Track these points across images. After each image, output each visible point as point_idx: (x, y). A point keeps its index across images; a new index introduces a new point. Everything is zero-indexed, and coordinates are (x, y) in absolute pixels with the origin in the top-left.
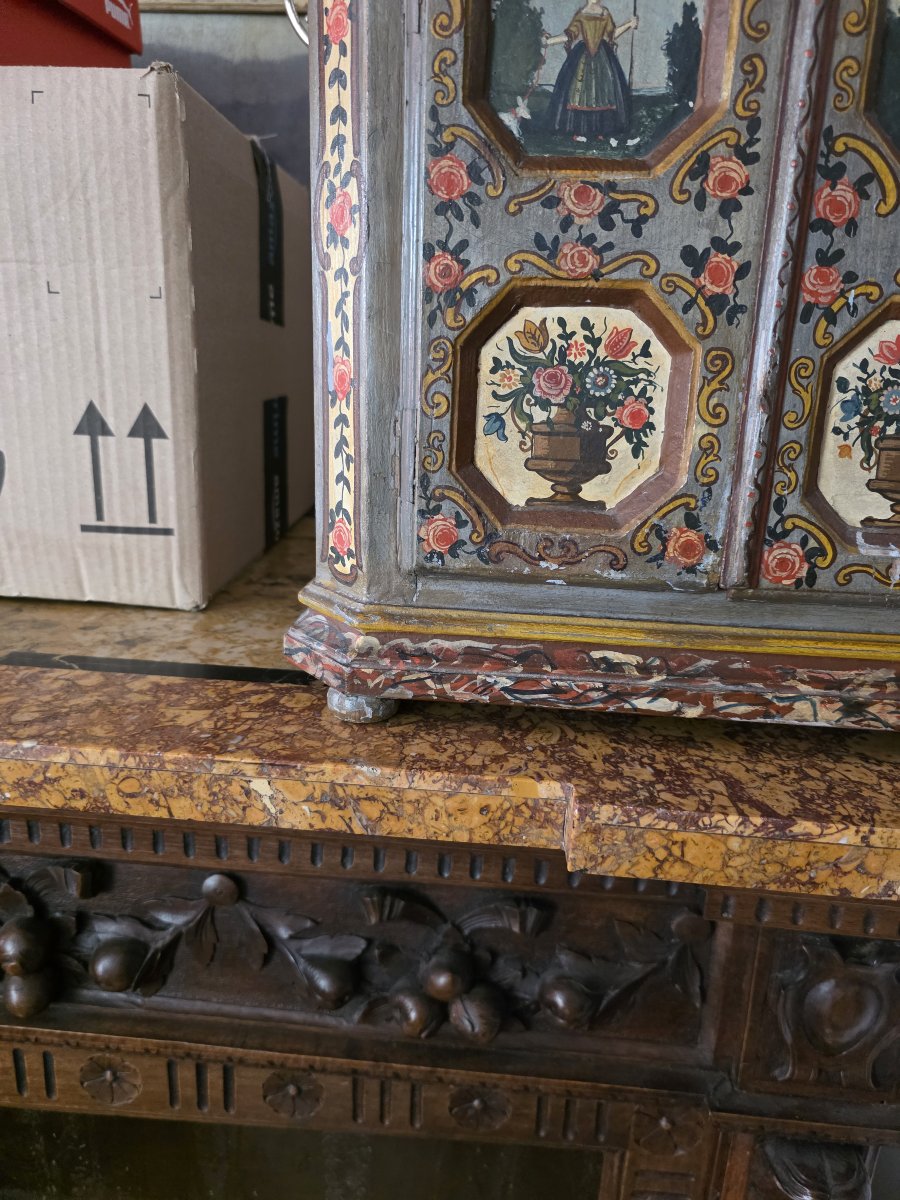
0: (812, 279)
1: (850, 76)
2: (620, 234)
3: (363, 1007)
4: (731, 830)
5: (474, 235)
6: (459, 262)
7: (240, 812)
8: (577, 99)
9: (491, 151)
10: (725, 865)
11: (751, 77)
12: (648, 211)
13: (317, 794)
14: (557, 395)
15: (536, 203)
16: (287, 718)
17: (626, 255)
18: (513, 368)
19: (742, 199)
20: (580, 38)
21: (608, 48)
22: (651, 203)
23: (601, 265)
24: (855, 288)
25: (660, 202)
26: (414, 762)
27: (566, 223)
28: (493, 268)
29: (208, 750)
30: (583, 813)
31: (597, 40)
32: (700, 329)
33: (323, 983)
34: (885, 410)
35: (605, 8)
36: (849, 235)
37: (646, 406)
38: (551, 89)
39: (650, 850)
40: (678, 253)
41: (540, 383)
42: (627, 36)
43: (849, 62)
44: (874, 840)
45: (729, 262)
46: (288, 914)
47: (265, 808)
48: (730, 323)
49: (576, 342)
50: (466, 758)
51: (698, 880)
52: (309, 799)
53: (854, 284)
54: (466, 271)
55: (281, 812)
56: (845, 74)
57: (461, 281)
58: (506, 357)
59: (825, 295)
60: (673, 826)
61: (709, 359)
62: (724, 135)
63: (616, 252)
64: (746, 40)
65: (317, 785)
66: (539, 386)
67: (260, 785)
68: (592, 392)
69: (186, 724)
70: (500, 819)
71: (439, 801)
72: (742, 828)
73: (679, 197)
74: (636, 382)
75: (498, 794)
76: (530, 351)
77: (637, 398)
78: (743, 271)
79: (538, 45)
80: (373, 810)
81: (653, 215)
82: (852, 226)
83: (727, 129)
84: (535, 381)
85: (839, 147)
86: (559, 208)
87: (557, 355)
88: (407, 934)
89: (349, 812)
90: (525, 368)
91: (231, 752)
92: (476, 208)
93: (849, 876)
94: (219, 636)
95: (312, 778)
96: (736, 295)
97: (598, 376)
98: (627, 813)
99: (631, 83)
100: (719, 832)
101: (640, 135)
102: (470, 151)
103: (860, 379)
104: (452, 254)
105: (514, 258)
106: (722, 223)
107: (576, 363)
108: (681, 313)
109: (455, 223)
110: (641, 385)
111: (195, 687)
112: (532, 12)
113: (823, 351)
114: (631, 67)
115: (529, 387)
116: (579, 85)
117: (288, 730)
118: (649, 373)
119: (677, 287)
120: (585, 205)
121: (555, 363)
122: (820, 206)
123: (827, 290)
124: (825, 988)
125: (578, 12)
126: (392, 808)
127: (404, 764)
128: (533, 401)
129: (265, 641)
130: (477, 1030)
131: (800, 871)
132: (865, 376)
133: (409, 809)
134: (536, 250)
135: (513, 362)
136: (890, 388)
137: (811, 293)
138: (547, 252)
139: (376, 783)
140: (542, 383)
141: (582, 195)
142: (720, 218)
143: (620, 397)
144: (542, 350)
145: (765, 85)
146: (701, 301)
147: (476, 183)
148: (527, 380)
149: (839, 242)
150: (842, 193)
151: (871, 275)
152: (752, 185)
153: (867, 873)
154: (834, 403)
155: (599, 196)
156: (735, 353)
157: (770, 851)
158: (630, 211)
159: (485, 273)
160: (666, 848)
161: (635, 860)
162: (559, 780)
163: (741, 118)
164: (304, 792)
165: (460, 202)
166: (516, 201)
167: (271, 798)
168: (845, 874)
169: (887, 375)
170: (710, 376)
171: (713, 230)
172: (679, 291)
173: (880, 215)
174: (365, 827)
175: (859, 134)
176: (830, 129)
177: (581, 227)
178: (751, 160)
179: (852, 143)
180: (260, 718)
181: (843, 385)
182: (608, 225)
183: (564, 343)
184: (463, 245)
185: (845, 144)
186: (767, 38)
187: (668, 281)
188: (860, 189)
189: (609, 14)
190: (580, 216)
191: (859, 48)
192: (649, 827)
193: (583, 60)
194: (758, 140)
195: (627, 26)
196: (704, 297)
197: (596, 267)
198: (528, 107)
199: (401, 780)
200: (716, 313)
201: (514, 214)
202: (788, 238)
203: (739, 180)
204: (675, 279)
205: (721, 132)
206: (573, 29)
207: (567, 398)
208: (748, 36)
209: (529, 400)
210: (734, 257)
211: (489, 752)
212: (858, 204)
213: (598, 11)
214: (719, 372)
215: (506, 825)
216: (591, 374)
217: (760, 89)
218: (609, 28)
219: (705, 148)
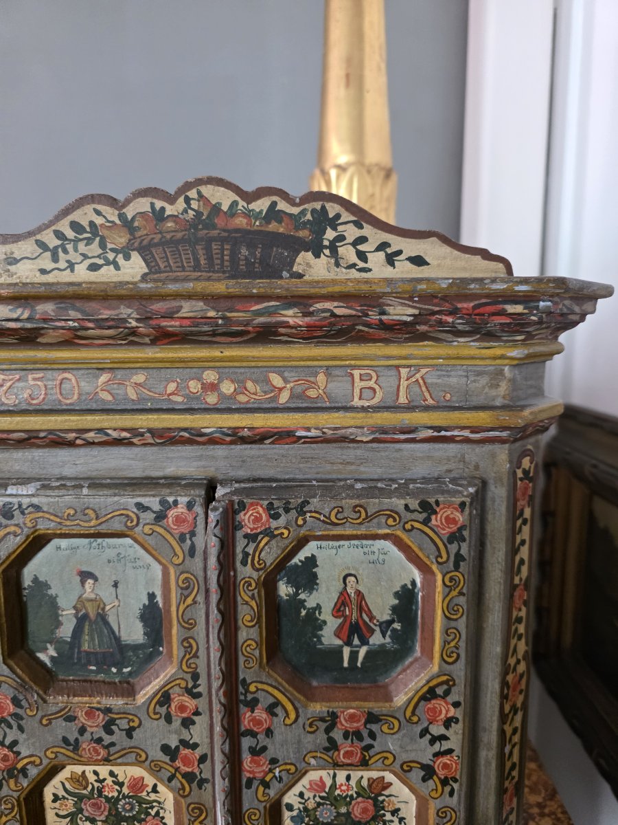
0: (249, 764)
1: (251, 649)
2: (118, 737)
5: (22, 738)
6: (14, 753)
8: (86, 645)
9: (26, 690)
11: (189, 650)
12: (136, 724)
14: (100, 815)
15: (60, 719)
17: (125, 749)
18: (68, 799)
19: (195, 718)
20: (84, 611)
21: (102, 618)
22: (136, 719)
23: (109, 754)
24: (279, 767)
25: (142, 718)
27: (82, 731)
28: (36, 756)
31: (95, 613)
32: (181, 792)
34: (321, 820)
35: (97, 595)
36: (269, 737)
37: (161, 822)
38: (69, 640)
40: (158, 748)
41: (88, 809)
42: (114, 610)
43: (249, 642)
45: (193, 754)
48: (200, 788)
49: (107, 784)
53: (277, 765)
54: (19, 758)
56: (248, 649)
57: (17, 764)
58: (61, 793)
59: (260, 772)
61: (190, 809)
62: (177, 682)
63: (117, 748)
64: (183, 629)
66: (87, 810)
68: (123, 813)
73: (154, 717)
74: (152, 808)
76: (78, 789)
77: (154, 817)
78: (203, 759)
79: (57, 616)
81: (139, 726)
82: (269, 732)
83: (178, 679)
84: (83, 807)
85: (252, 688)
86: (76, 722)
87: (96, 792)
90: (76, 799)
92: (20, 722)
96: (201, 773)
97: (126, 804)
99: (120, 637)
101: (131, 666)
102: (12, 690)
103: (300, 803)
104: (8, 748)
105: (50, 750)
106: (184, 731)
107: (110, 796)
108: (167, 783)
109: (8, 730)
110: (155, 810)
112: (51, 596)
113: (264, 804)
114: (119, 628)
115: (81, 811)
116: (87, 637)
118: (159, 803)
119: (161, 768)
120: (93, 720)
121: (96, 796)
122: (246, 723)
123: (260, 769)
125: (80, 597)
128: (84, 819)
132: (303, 801)
134: (64, 745)
135: (66, 796)
136: (321, 807)
137: (250, 772)
138: (71, 748)
140: (89, 809)
141: (90, 713)
142: (182, 728)
143: (143, 816)
144: (85, 788)
145: (199, 654)
146: (178, 775)
147: (18, 707)
148: (78, 806)
149: (263, 742)
150: (259, 714)
151: (288, 759)
152: (200, 710)
154: (286, 818)
155: (101, 716)
156: (206, 806)
158: (124, 724)
159: (32, 759)
163: (186, 672)
165: (9, 719)
166: (46, 718)
169: (318, 799)
170: (193, 819)
171: (179, 735)
172: (163, 770)
173: (286, 725)
175: (264, 681)
176: (244, 680)
177: (92, 733)
178: (197, 696)
179: (260, 686)
181: (290, 807)
182: (110, 732)
183: (99, 784)
184: (15, 743)
185: (256, 687)
186: (196, 628)
187: (155, 765)
188: (271, 710)
189: (100, 598)
190: (91, 727)
191: (255, 634)
193: (87, 623)
194: (199, 685)
195: (113, 604)
196: (180, 773)
197: (106, 756)
198: (55, 649)
200: (190, 782)
201: (46, 725)
202: (223, 752)
203: (191, 708)
204: (159, 763)
205: (175, 680)
206: (78, 606)
207: (107, 817)
208: (183, 627)
209: (81, 819)
210: (196, 751)
212: (271, 720)
213: (93, 596)
214: (198, 817)
216: (121, 803)
217: (196, 656)
218: (102, 606)
219: (166, 688)
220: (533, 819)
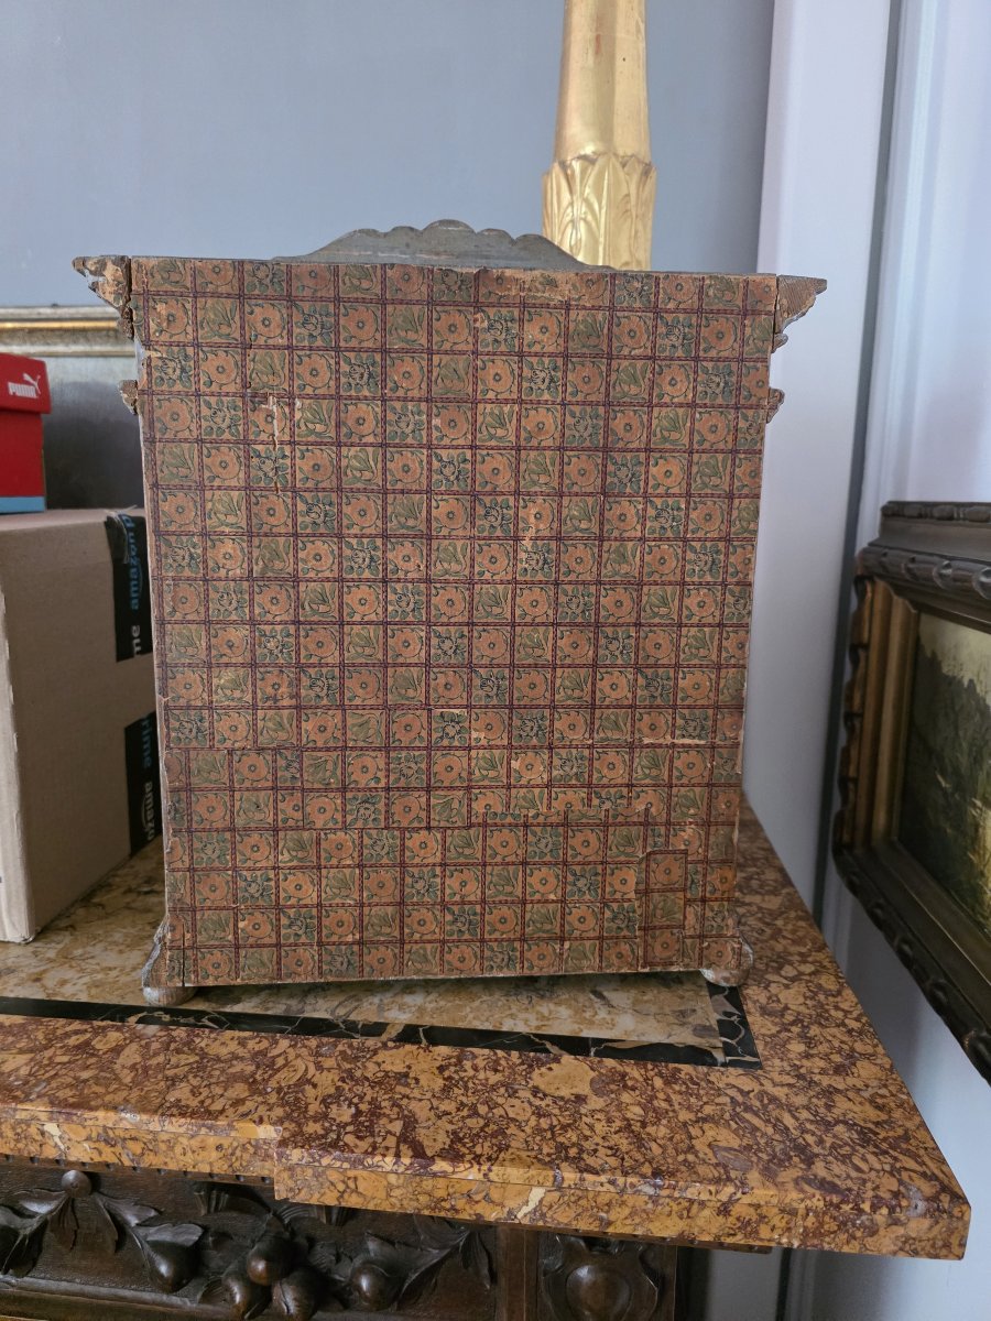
3: (204, 1289)
4: (388, 1168)
7: (38, 1148)
10: (389, 1196)
13: (94, 1135)
16: (92, 1060)
26: (169, 1108)
29: (15, 1099)
30: (280, 1156)
33: (164, 1269)
39: (332, 1184)
44: (492, 1176)
46: (136, 1204)
47: (56, 1145)
50: (213, 1102)
51: (371, 1207)
52: (88, 1139)
55: (69, 1148)
60: (346, 1165)
65: (93, 1128)
67: (51, 1128)
69: (7, 1071)
70: (232, 1154)
71: (184, 1141)
72: (396, 1167)
75: (228, 1135)
80: (137, 1148)
88: (237, 1222)
89: (118, 1149)
91: (32, 1101)
93: (480, 1204)
94: (74, 964)
95: (89, 1123)
98: (311, 1156)
100: (380, 1170)
111: (30, 1028)
117: (85, 1075)
124: (584, 1273)
126: (150, 1146)
127: (160, 1111)
129: (110, 969)
130: (292, 1311)
131: (444, 1200)
133: (163, 1147)
139: (137, 1127)
153: (492, 1202)
157: (419, 1185)
160: (343, 1182)
161: (322, 1191)
162: (274, 1124)
164: (84, 1134)
167: (60, 1137)
168: (477, 1202)
174: (132, 1161)
180: (69, 1062)
192: (329, 1166)
199: (155, 1124)
211: (234, 1096)
215: (237, 1159)
220: (791, 963)
